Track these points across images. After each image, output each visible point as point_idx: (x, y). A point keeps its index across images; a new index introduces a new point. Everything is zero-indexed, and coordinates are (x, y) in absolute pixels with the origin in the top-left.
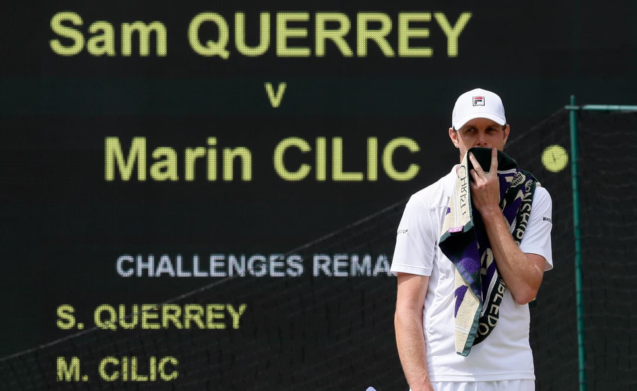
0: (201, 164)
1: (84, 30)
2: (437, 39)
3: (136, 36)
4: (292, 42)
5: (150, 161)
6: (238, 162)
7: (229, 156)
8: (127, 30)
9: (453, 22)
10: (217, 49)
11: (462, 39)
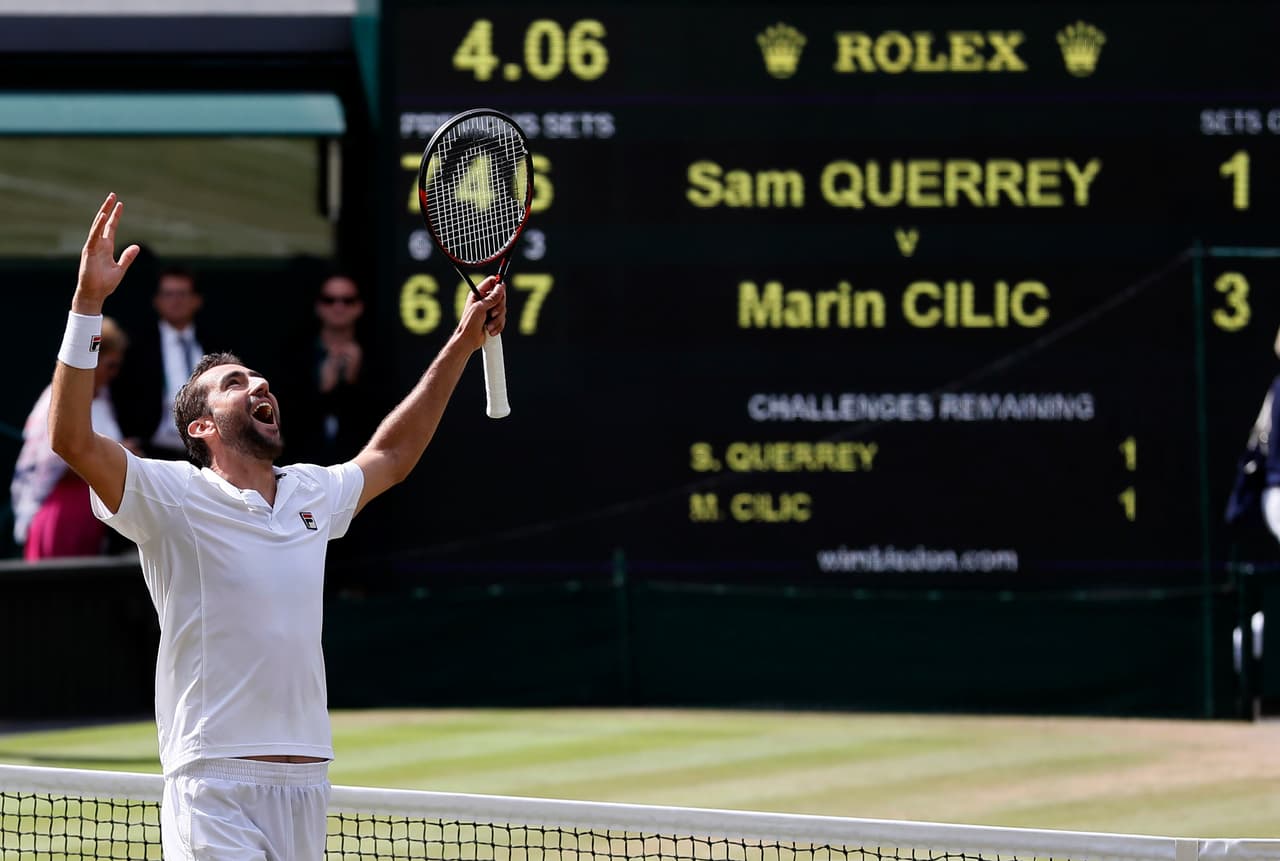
0: (834, 309)
1: (722, 180)
2: (1066, 187)
3: (771, 188)
4: (924, 191)
5: (785, 305)
6: (869, 309)
7: (861, 300)
8: (764, 179)
9: (1082, 168)
10: (851, 198)
11: (1093, 188)
